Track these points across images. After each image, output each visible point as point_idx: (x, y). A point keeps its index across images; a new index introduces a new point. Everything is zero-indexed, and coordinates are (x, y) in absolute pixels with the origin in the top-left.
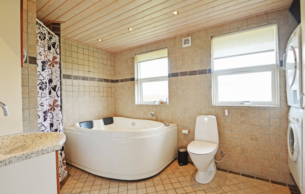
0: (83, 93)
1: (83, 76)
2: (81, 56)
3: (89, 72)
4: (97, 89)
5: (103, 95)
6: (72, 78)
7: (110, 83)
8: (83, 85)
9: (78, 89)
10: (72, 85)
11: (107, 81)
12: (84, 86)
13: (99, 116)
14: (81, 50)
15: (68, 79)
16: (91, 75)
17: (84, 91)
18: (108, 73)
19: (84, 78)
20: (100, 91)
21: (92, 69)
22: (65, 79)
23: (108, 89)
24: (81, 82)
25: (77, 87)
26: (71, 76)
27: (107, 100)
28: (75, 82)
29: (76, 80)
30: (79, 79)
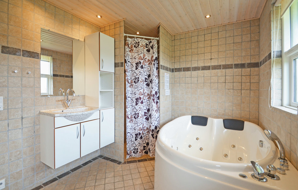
0: (202, 85)
1: (203, 65)
2: (201, 45)
3: (211, 59)
4: (222, 79)
5: (232, 87)
6: (191, 70)
7: (249, 69)
8: (202, 75)
9: (196, 81)
10: (191, 77)
11: (242, 66)
12: (204, 77)
13: (223, 114)
14: (201, 38)
15: (187, 71)
16: (214, 63)
17: (203, 82)
18: (243, 54)
19: (205, 68)
20: (227, 81)
21: (215, 56)
22: (185, 72)
23: (244, 78)
24: (200, 72)
25: (196, 79)
26: (190, 68)
27: (240, 94)
28: (195, 73)
29: (195, 72)
30: (198, 70)
